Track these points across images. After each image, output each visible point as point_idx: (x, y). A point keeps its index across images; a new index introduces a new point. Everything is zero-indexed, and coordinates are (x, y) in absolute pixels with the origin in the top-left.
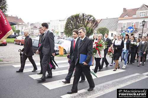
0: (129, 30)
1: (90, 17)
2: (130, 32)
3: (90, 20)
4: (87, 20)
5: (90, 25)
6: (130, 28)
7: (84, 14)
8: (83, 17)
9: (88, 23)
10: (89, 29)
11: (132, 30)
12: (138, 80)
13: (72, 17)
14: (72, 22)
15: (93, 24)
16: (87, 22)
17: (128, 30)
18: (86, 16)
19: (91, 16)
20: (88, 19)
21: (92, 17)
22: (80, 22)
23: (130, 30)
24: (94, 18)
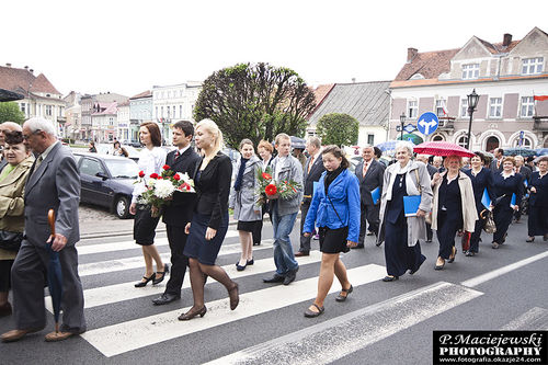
0: (425, 123)
1: (286, 79)
2: (427, 132)
3: (286, 87)
4: (276, 87)
5: (286, 105)
6: (428, 117)
7: (266, 67)
8: (262, 74)
9: (279, 97)
10: (284, 119)
11: (433, 123)
12: (442, 308)
13: (222, 74)
14: (220, 92)
15: (297, 101)
16: (277, 93)
17: (422, 123)
18: (272, 74)
19: (289, 73)
20: (280, 85)
21: (294, 77)
22: (252, 94)
23: (427, 125)
24: (299, 80)
